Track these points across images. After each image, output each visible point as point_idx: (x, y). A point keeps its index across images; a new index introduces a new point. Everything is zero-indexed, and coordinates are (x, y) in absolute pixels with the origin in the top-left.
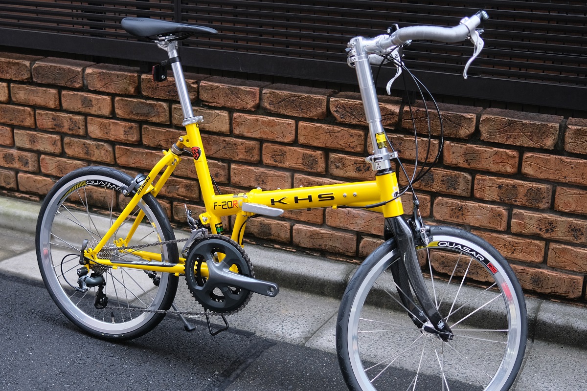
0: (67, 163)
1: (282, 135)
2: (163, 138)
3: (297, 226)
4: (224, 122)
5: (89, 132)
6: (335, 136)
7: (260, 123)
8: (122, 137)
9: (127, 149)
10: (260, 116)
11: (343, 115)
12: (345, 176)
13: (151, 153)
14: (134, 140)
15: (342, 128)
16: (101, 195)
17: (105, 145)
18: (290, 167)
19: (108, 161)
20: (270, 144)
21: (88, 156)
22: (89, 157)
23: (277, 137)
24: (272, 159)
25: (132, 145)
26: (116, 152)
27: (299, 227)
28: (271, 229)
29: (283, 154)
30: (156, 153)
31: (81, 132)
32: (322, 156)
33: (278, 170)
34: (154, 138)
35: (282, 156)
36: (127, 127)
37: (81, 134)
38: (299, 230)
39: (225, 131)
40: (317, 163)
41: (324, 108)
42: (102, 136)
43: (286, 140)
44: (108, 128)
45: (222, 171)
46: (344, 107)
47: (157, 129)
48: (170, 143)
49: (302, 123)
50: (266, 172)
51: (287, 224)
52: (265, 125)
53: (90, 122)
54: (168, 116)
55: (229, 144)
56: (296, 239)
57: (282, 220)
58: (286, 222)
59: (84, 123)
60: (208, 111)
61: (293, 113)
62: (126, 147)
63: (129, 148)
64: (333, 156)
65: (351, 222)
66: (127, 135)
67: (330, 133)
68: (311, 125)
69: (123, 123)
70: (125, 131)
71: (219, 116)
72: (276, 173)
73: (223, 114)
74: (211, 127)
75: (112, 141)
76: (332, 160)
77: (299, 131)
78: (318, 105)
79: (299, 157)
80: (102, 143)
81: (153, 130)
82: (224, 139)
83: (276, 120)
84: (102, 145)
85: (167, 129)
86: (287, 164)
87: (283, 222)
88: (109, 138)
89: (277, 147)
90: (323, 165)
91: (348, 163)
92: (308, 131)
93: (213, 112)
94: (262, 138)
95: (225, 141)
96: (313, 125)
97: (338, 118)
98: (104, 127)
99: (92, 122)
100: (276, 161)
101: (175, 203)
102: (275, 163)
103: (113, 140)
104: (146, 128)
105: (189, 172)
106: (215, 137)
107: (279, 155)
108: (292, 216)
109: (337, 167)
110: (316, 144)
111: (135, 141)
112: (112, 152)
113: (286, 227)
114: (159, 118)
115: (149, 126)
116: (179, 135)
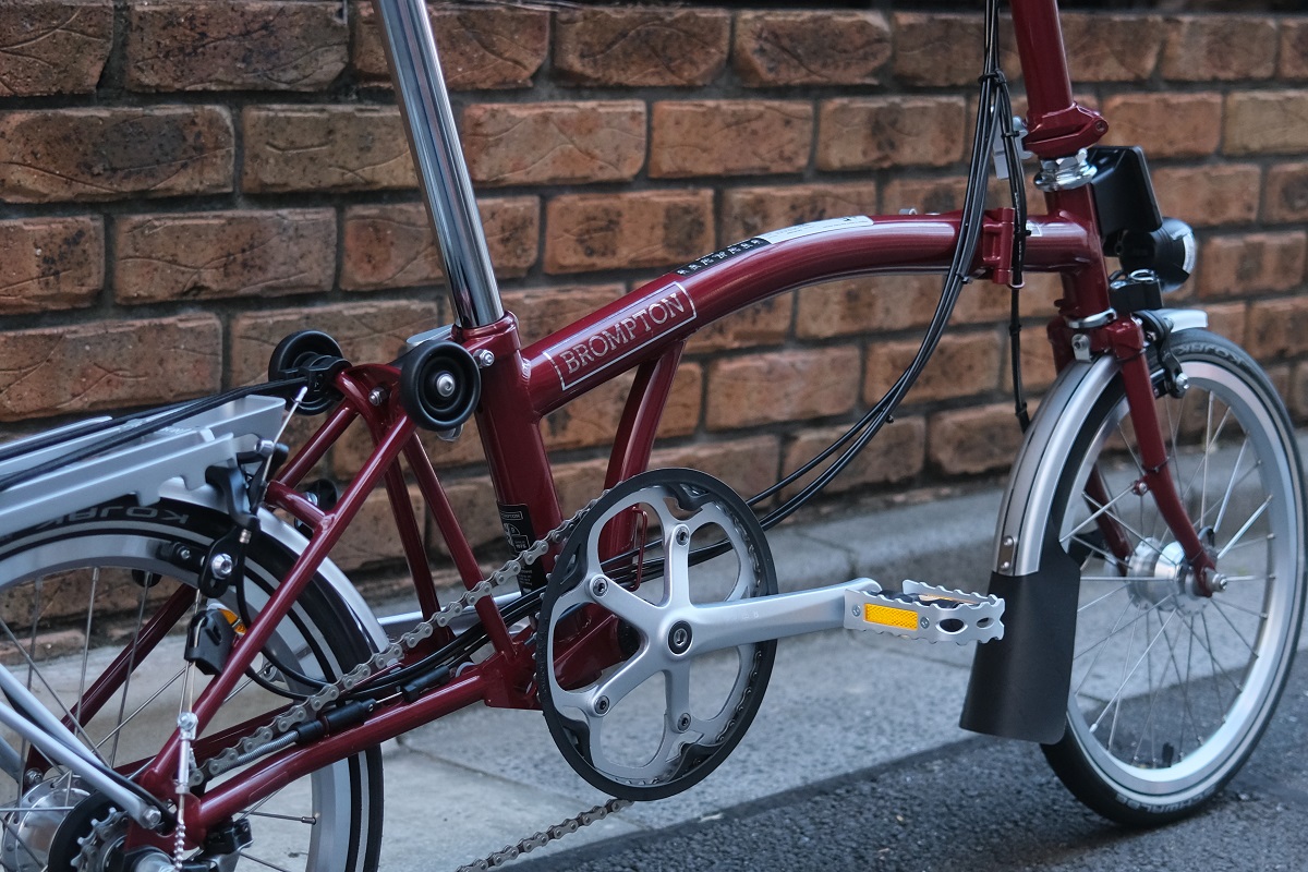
1: (615, 156)
2: (211, 252)
6: (749, 130)
7: (553, 128)
8: (33, 288)
10: (554, 104)
11: (773, 60)
13: (162, 328)
14: (83, 291)
15: (768, 103)
18: (632, 261)
20: (576, 197)
23: (601, 168)
24: (579, 248)
25: (76, 312)
29: (612, 223)
30: (181, 325)
33: (595, 282)
34: (174, 262)
35: (608, 228)
36: (58, 241)
41: (724, 49)
43: (626, 174)
46: (777, 36)
48: (238, 269)
49: (664, 108)
52: (569, 133)
60: (388, 113)
61: (645, 76)
63: (58, 331)
64: (738, 197)
66: (57, 273)
68: (691, 109)
69: (39, 225)
70: (46, 261)
72: (587, 296)
74: (400, 171)
77: (656, 136)
78: (710, 39)
79: (655, 219)
81: (170, 230)
83: (601, 110)
85: (229, 213)
86: (624, 255)
91: (775, 210)
92: (684, 130)
97: (763, 73)
100: (591, 253)
102: (588, 261)
104: (141, 226)
107: (601, 229)
114: (201, 173)
115: (156, 215)
116: (274, 231)
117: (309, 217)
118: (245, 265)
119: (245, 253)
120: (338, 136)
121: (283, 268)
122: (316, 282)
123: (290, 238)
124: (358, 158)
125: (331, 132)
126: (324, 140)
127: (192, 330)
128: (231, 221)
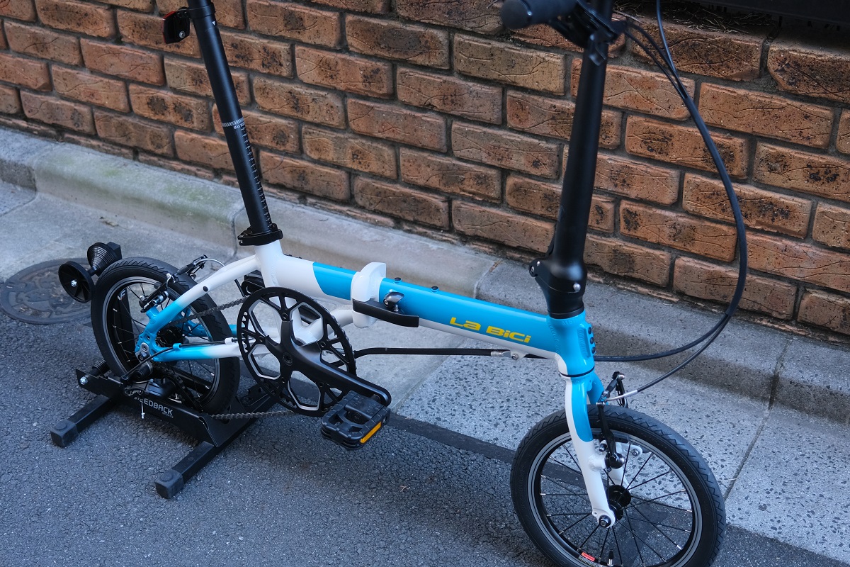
0: (260, 121)
1: (668, 105)
2: (436, 92)
3: (683, 261)
4: (554, 74)
5: (298, 73)
6: (772, 114)
7: (624, 81)
8: (361, 86)
9: (368, 106)
10: (626, 68)
11: (794, 78)
12: (785, 185)
13: (414, 117)
14: (381, 92)
15: (789, 102)
16: (322, 178)
17: (329, 96)
18: (678, 162)
19: (334, 123)
20: (642, 119)
21: (297, 112)
22: (299, 115)
23: (657, 109)
24: (643, 145)
25: (380, 99)
26: (349, 110)
27: (688, 264)
28: (633, 261)
29: (667, 138)
30: (424, 118)
31: (285, 72)
32: (744, 149)
33: (655, 165)
34: (419, 92)
35: (663, 140)
36: (369, 70)
37: (285, 74)
38: (686, 270)
39: (555, 90)
40: (732, 160)
41: (755, 63)
42: (323, 82)
43: (674, 116)
44: (333, 68)
45: (546, 158)
46: (798, 65)
47: (425, 77)
48: (450, 103)
49: (708, 88)
50: (631, 166)
51: (664, 255)
52: (635, 86)
53: (300, 55)
54: (446, 56)
55: (563, 112)
56: (679, 283)
57: (654, 249)
58: (662, 252)
59: (289, 58)
60: (524, 52)
61: (692, 67)
62: (368, 103)
63: (372, 105)
64: (764, 148)
65: (791, 264)
66: (369, 83)
67: (764, 108)
68: (726, 92)
69: (362, 62)
70: (365, 76)
71: (546, 64)
72: (649, 170)
73: (554, 60)
74: (530, 81)
75: (342, 91)
76: (762, 156)
77: (701, 100)
78: (743, 56)
79: (697, 146)
80: (323, 93)
81: (417, 78)
82: (554, 103)
83: (657, 78)
84: (322, 96)
85: (445, 78)
86: (673, 157)
87: (657, 253)
88: (335, 85)
89: (656, 125)
90: (745, 164)
91: (794, 164)
92: (719, 103)
93: (534, 55)
94: (627, 107)
95: (555, 107)
96: (731, 92)
97: (784, 84)
98: (326, 66)
99: (305, 56)
100: (652, 150)
101: (456, 203)
102: (649, 153)
103: (343, 89)
104: (405, 73)
105: (484, 155)
106: (536, 98)
107: (658, 140)
108: (676, 244)
109: (771, 170)
110: (732, 127)
111: (383, 95)
112: (341, 109)
113: (663, 261)
114: (429, 57)
115: (411, 70)
116: (466, 91)
117: (483, 89)
118: (452, 102)
119: (453, 97)
120: (496, 58)
121: (472, 108)
122: (488, 119)
123: (474, 97)
124: (507, 70)
125: (492, 55)
126: (488, 58)
127: (428, 122)
128: (445, 81)
